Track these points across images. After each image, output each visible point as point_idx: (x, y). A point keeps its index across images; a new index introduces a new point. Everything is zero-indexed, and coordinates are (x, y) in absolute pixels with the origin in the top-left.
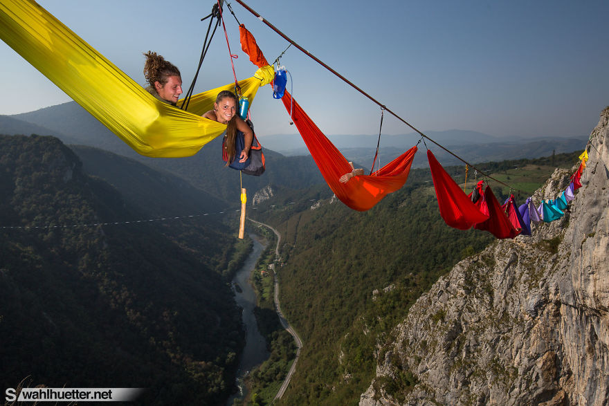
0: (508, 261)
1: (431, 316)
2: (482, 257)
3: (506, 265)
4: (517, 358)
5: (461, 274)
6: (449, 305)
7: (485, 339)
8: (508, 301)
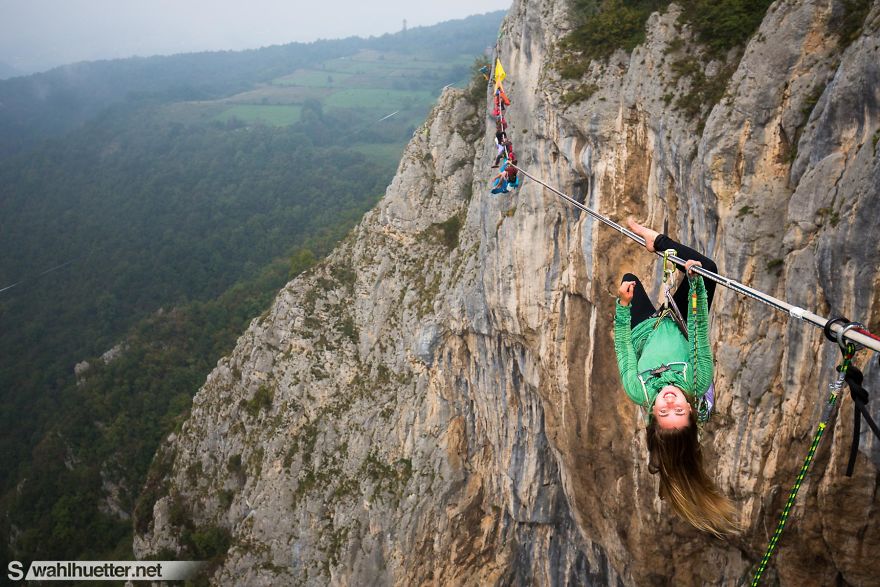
0: (379, 270)
1: (243, 403)
2: (331, 268)
3: (376, 279)
4: (409, 444)
5: (294, 310)
6: (277, 376)
7: (351, 423)
8: (384, 345)
